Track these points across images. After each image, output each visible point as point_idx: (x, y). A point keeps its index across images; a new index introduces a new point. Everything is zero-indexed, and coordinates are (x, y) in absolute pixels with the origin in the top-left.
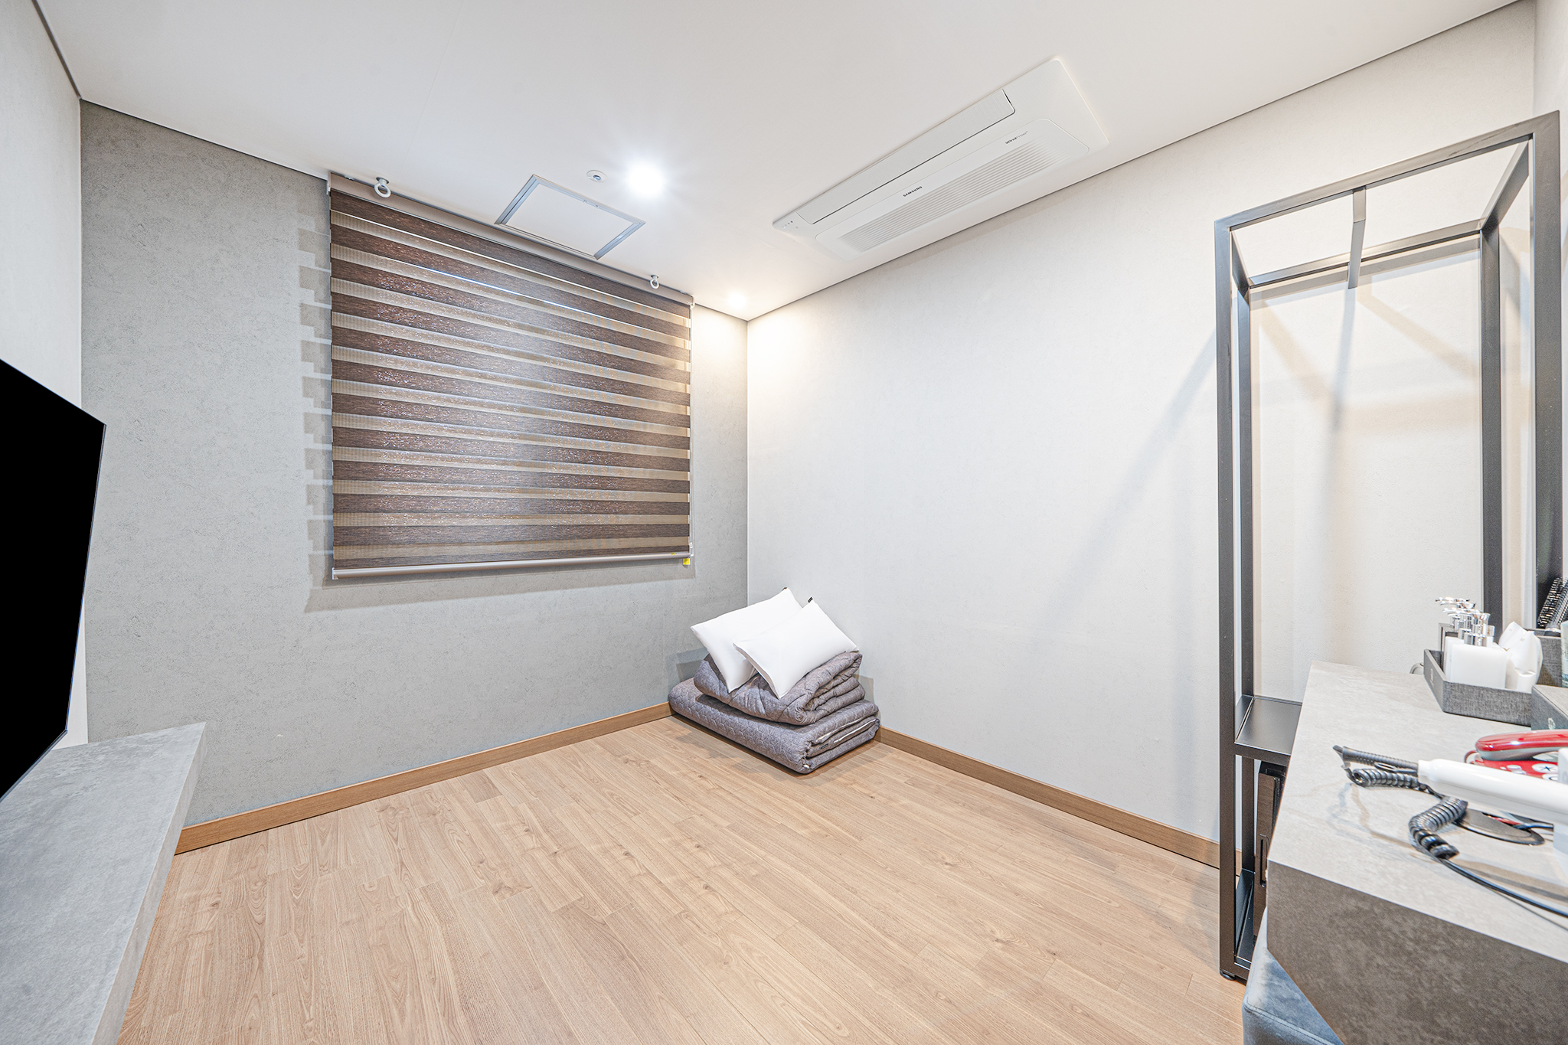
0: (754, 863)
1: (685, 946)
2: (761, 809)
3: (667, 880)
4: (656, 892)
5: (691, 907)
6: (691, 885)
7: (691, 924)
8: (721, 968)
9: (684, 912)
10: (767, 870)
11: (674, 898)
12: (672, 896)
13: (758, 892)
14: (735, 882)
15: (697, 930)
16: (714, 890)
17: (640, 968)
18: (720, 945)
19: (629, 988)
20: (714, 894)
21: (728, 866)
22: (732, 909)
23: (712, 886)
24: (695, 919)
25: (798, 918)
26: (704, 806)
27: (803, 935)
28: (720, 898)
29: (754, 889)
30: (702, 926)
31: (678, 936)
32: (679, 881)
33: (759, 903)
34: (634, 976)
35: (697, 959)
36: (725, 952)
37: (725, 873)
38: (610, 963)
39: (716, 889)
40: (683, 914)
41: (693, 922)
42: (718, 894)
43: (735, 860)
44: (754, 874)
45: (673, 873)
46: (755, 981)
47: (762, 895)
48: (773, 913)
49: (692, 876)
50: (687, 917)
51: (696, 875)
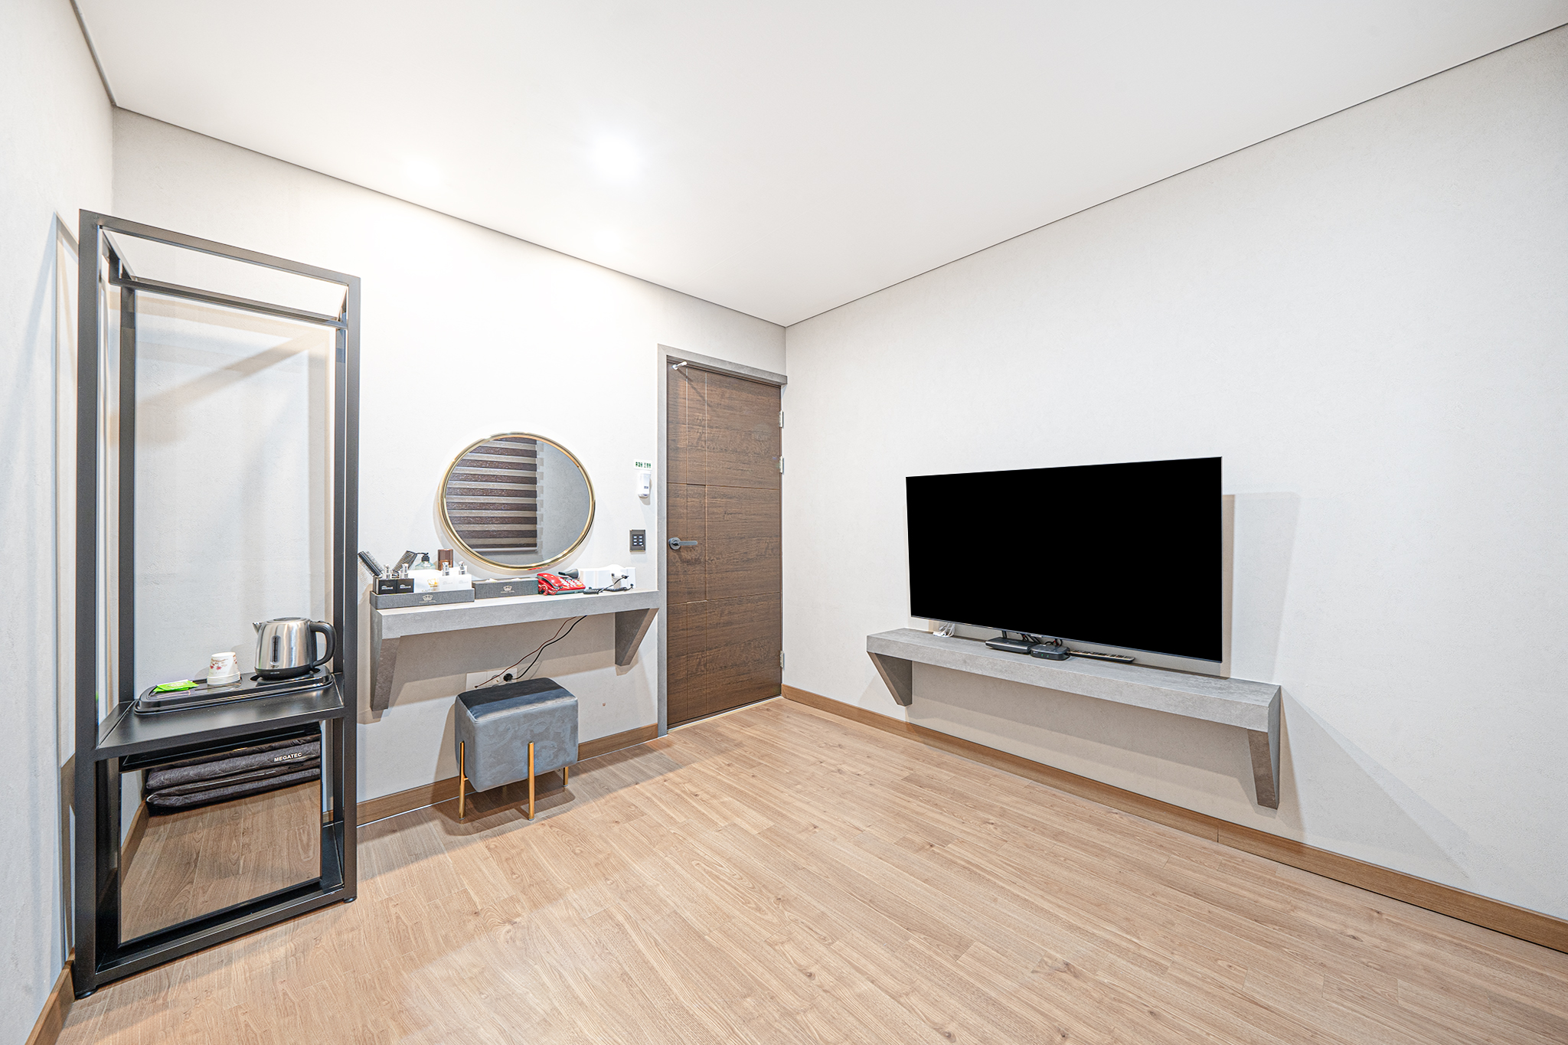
0: (747, 1020)
3: (865, 986)
4: (872, 969)
5: (823, 949)
6: (832, 979)
7: (818, 931)
9: (830, 944)
10: (730, 1007)
11: (846, 960)
12: (849, 963)
13: (745, 970)
14: (774, 984)
15: (811, 926)
16: (801, 971)
18: (786, 913)
20: (800, 966)
21: (787, 1014)
22: (777, 948)
23: (805, 978)
24: (816, 936)
25: (704, 940)
27: (705, 923)
28: (792, 962)
29: (750, 974)
30: (806, 929)
32: (849, 985)
33: (745, 956)
36: (781, 907)
37: (789, 999)
39: (798, 973)
41: (816, 933)
43: (776, 1025)
44: (748, 999)
45: (860, 997)
46: (754, 888)
47: (740, 966)
48: (731, 944)
49: (833, 992)
50: (824, 939)
51: (828, 994)
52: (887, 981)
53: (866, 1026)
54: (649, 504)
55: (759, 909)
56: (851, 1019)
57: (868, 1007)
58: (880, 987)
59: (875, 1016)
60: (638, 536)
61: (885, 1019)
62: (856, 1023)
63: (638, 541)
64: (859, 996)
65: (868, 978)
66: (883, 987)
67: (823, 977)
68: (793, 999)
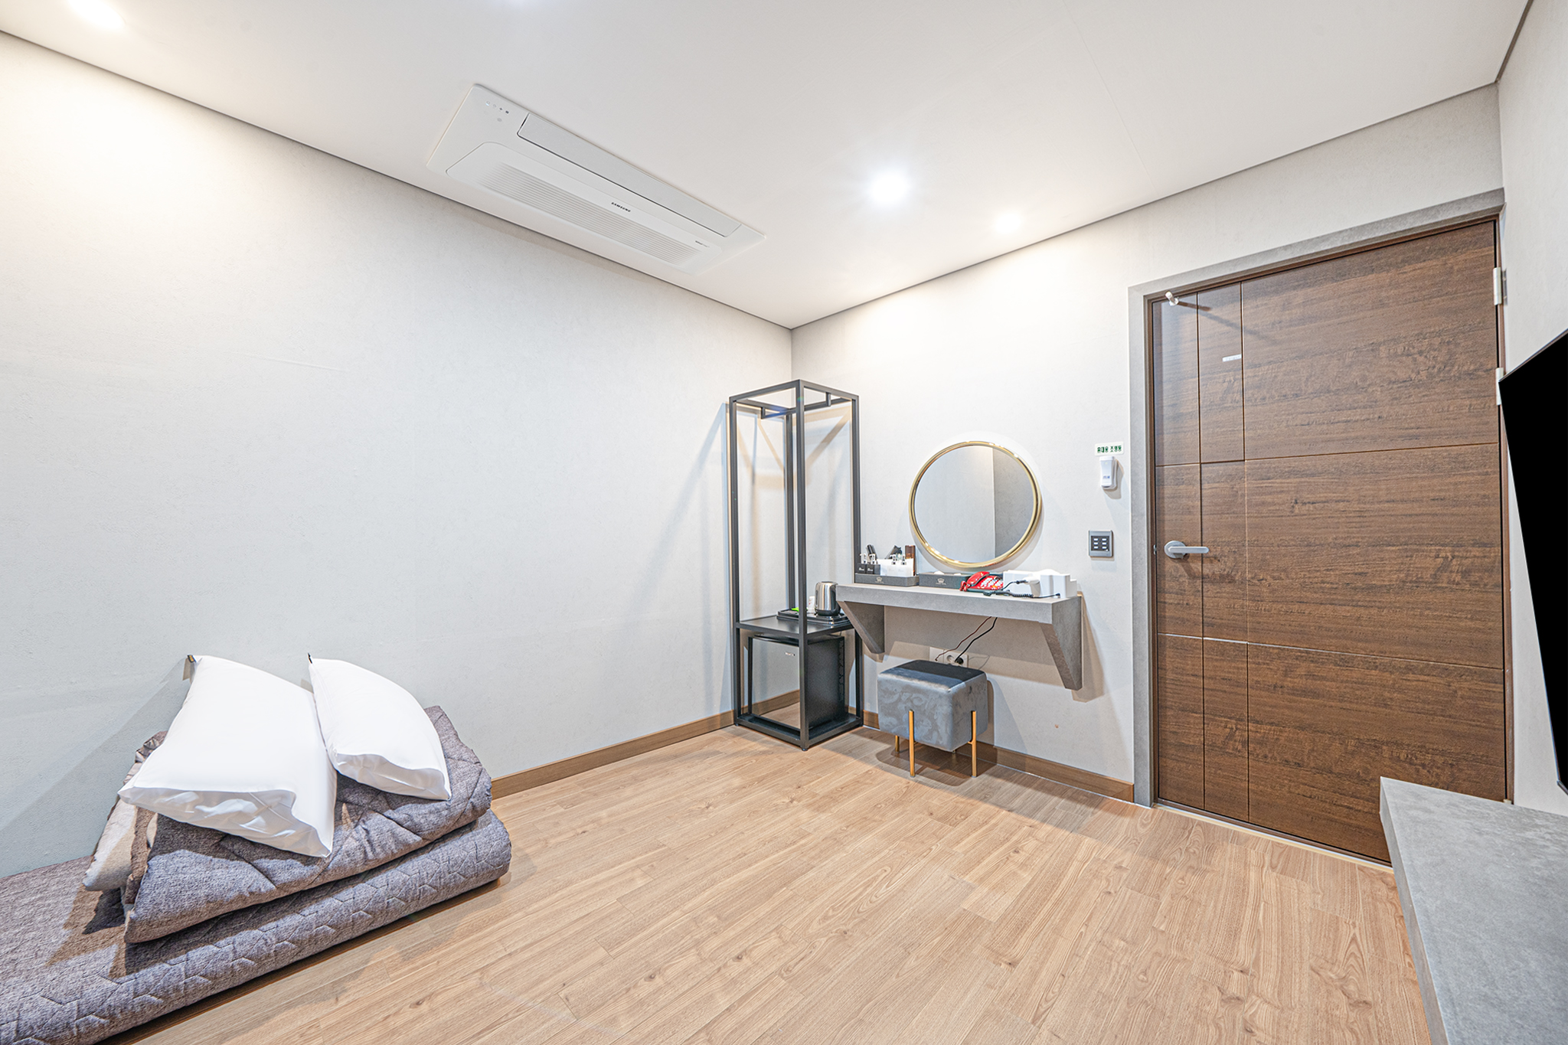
1: (831, 967)
2: (576, 917)
3: (723, 1002)
4: (746, 1011)
5: (774, 968)
6: (734, 974)
7: (800, 966)
8: (851, 936)
9: (781, 975)
10: (709, 909)
11: (758, 987)
12: (755, 990)
13: (746, 914)
15: (807, 960)
16: (744, 951)
17: (870, 1000)
18: (825, 939)
19: (897, 1005)
20: (750, 950)
21: (697, 943)
22: (773, 933)
23: (736, 953)
24: (792, 963)
25: (782, 886)
26: (537, 984)
27: (802, 885)
28: (756, 944)
30: (802, 956)
31: (819, 975)
32: (724, 988)
34: (880, 1004)
35: (845, 955)
36: (832, 934)
37: (714, 943)
38: (872, 1032)
39: (741, 948)
40: (785, 975)
41: (797, 964)
42: (751, 947)
46: (859, 912)
48: (776, 903)
49: (716, 975)
51: (716, 972)
52: (729, 1023)
53: (676, 999)
54: (1120, 497)
55: (825, 918)
56: (686, 987)
57: (698, 1003)
58: (720, 1015)
59: (687, 1008)
60: (1100, 538)
61: (682, 1016)
62: (681, 992)
63: (1101, 544)
64: (712, 996)
65: (732, 1006)
66: (721, 1019)
67: (736, 969)
68: (713, 946)
